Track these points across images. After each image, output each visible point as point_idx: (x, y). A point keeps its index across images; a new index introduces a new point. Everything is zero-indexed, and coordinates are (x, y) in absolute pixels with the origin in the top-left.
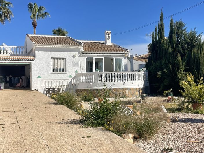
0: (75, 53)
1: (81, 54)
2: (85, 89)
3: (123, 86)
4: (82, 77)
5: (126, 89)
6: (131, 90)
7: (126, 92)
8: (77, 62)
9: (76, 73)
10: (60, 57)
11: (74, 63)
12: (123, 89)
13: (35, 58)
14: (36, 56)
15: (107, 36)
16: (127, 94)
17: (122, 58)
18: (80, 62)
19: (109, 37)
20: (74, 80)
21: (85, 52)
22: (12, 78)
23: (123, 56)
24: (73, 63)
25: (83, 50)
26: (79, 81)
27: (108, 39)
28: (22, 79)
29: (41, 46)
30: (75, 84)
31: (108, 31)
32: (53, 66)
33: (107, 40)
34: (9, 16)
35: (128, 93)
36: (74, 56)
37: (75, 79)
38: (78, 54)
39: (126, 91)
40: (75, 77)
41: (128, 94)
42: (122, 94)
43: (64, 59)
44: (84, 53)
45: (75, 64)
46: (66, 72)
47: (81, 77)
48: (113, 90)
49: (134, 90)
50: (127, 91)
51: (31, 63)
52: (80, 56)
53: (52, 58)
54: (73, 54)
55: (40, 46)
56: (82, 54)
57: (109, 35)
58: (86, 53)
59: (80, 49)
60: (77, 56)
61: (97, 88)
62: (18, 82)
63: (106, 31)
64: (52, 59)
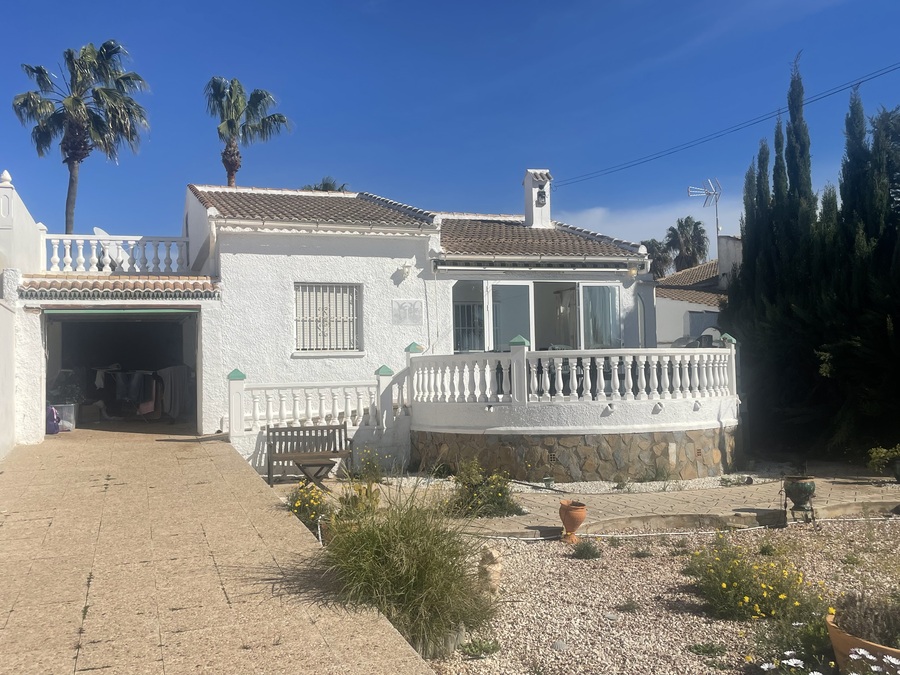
0: (404, 260)
1: (433, 264)
2: (457, 435)
3: (653, 422)
4: (439, 376)
5: (667, 437)
6: (690, 441)
7: (666, 453)
8: (412, 305)
9: (412, 355)
10: (335, 280)
11: (401, 307)
12: (651, 434)
13: (219, 285)
14: (222, 275)
15: (535, 191)
16: (673, 459)
17: (616, 284)
18: (424, 301)
19: (541, 195)
20: (401, 389)
21: (449, 257)
22: (119, 374)
23: (619, 276)
24: (396, 306)
25: (441, 249)
26: (427, 394)
27: (540, 204)
28: (159, 380)
29: (247, 230)
30: (404, 407)
31: (538, 172)
32: (303, 321)
33: (536, 211)
34: (132, 125)
35: (678, 457)
36: (398, 277)
37: (405, 385)
38: (418, 266)
39: (667, 449)
40: (408, 372)
41: (679, 462)
42: (647, 461)
43: (355, 290)
44: (443, 263)
45: (405, 314)
46: (361, 350)
47: (436, 373)
48: (604, 444)
49: (704, 439)
50: (673, 447)
51: (198, 308)
52: (424, 276)
53: (299, 286)
54: (392, 265)
55: (244, 227)
56: (435, 267)
57: (541, 187)
58: (455, 263)
59: (424, 243)
60: (413, 273)
61: (518, 428)
62: (145, 396)
63: (531, 171)
64: (296, 289)
